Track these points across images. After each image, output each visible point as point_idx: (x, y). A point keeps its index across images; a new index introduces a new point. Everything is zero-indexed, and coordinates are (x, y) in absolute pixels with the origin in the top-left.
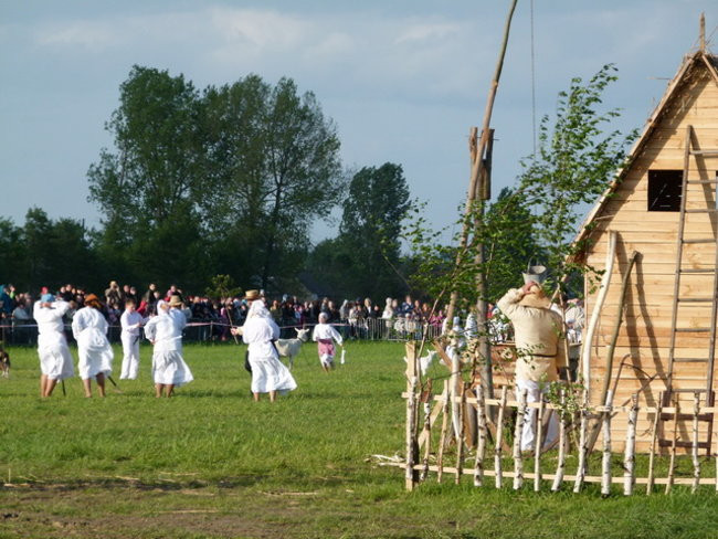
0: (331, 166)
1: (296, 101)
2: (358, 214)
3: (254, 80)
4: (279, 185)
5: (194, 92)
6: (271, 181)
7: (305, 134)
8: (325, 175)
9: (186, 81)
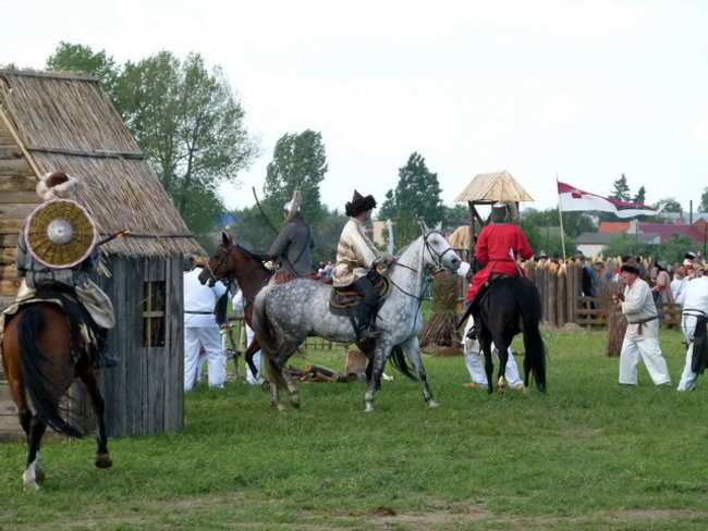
0: (239, 132)
1: (204, 73)
2: (280, 177)
3: (165, 56)
4: (191, 151)
5: (115, 66)
6: (183, 147)
7: (214, 104)
8: (231, 141)
9: (108, 56)
